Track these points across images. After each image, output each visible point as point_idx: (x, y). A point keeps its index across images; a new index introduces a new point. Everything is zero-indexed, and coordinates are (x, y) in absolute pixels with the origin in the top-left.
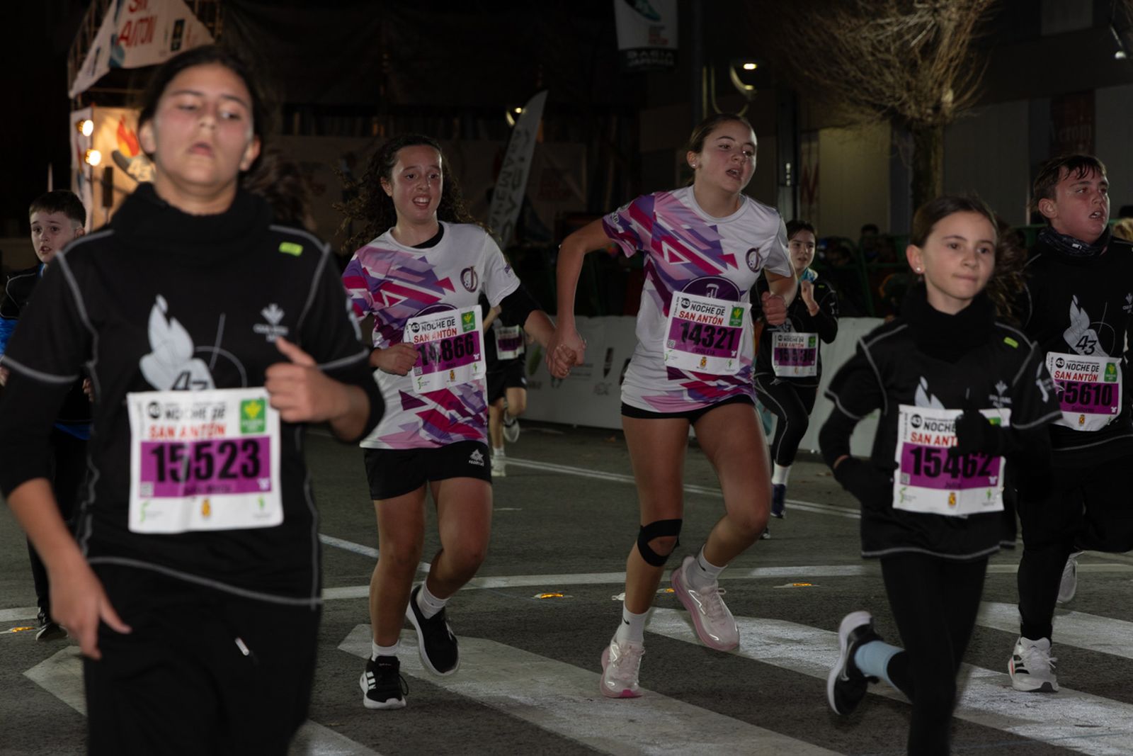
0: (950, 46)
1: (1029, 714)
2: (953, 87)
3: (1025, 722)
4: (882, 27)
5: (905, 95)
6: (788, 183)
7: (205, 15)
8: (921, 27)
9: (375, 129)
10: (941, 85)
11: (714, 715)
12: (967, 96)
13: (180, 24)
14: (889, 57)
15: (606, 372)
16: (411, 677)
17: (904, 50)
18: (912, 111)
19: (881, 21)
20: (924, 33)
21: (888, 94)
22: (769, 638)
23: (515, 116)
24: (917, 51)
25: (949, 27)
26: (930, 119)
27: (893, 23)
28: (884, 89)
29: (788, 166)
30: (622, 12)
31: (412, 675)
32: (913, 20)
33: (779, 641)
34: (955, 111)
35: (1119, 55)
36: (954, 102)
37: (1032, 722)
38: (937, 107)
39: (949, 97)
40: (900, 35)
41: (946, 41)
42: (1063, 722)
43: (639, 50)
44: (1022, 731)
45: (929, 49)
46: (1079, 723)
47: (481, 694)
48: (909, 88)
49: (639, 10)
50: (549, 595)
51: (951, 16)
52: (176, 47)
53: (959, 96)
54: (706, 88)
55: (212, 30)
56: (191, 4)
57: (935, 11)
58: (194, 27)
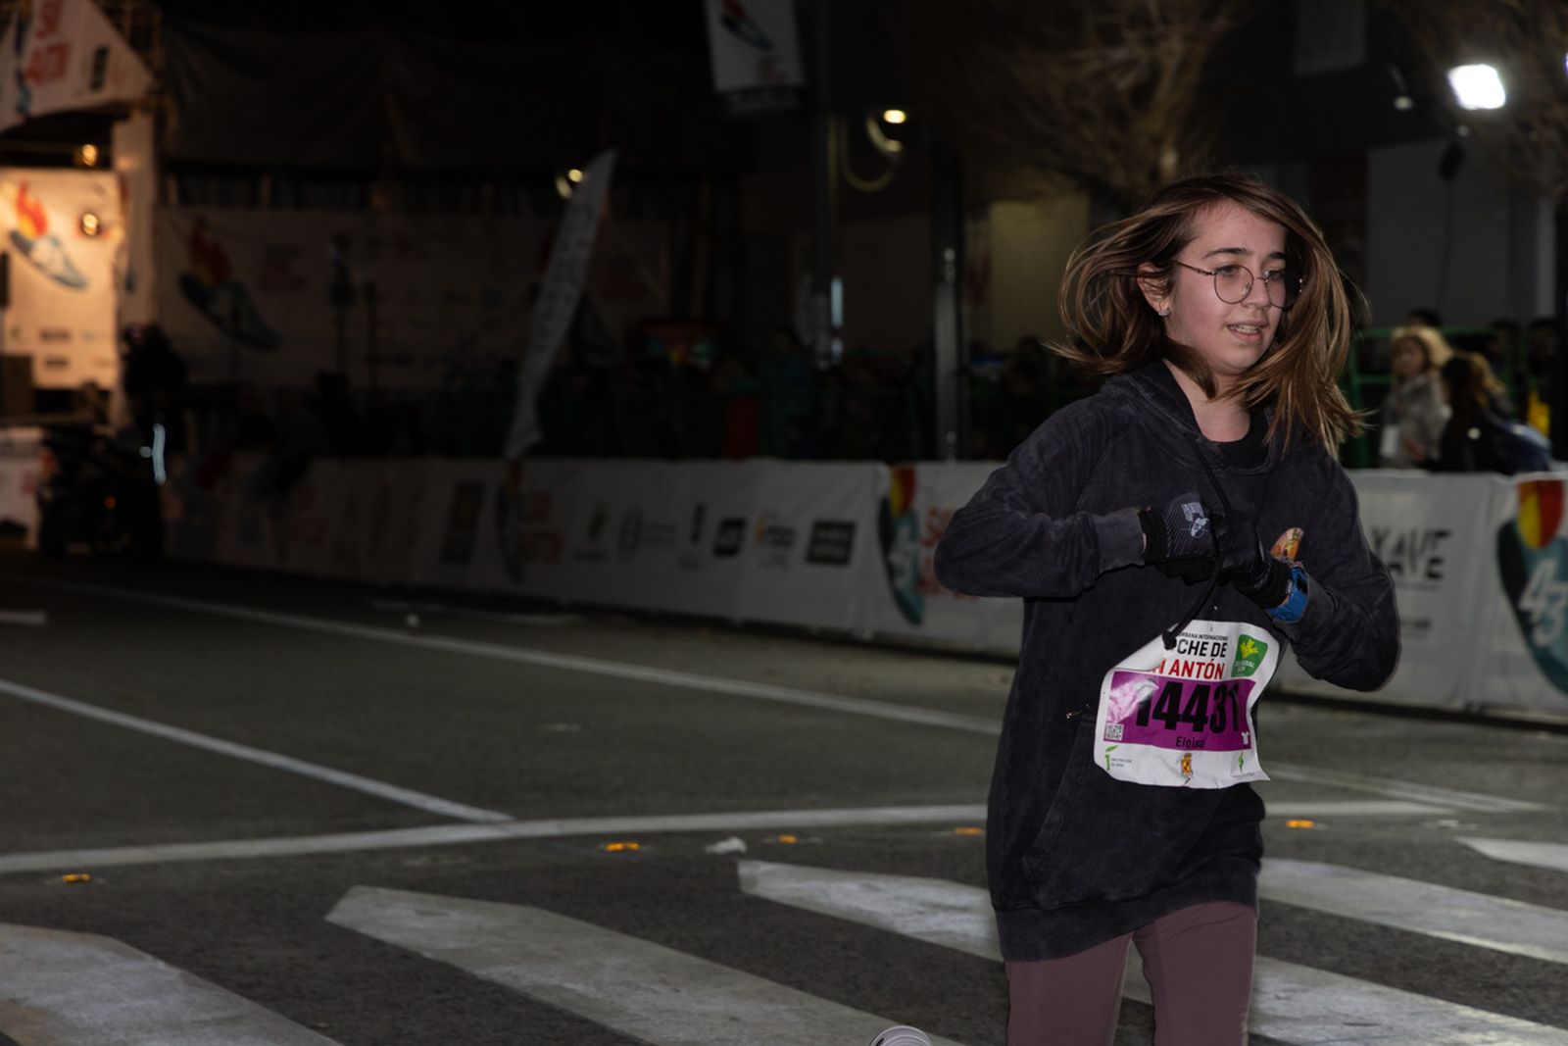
0: (1173, 87)
2: (1175, 145)
4: (1075, 63)
6: (950, 274)
7: (138, 41)
8: (1129, 64)
9: (378, 200)
10: (1157, 142)
12: (1195, 159)
13: (101, 54)
15: (696, 537)
16: (427, 960)
17: (1108, 96)
18: (1119, 178)
19: (1076, 55)
20: (1136, 71)
21: (1085, 155)
22: (923, 904)
23: (571, 183)
25: (1171, 64)
26: (1143, 191)
27: (1091, 60)
28: (1081, 149)
29: (949, 255)
30: (720, 37)
31: (428, 955)
32: (1119, 54)
33: (937, 907)
35: (1403, 103)
36: (1177, 166)
37: (1285, 1019)
38: (1153, 174)
39: (1169, 160)
41: (1165, 82)
42: (1328, 1018)
43: (744, 92)
44: (1271, 1032)
45: (1142, 94)
46: (1350, 1021)
47: (524, 982)
48: (1114, 147)
50: (619, 846)
51: (1173, 48)
52: (97, 85)
53: (1181, 160)
54: (834, 146)
55: (148, 63)
56: (118, 27)
57: (1150, 43)
58: (123, 58)
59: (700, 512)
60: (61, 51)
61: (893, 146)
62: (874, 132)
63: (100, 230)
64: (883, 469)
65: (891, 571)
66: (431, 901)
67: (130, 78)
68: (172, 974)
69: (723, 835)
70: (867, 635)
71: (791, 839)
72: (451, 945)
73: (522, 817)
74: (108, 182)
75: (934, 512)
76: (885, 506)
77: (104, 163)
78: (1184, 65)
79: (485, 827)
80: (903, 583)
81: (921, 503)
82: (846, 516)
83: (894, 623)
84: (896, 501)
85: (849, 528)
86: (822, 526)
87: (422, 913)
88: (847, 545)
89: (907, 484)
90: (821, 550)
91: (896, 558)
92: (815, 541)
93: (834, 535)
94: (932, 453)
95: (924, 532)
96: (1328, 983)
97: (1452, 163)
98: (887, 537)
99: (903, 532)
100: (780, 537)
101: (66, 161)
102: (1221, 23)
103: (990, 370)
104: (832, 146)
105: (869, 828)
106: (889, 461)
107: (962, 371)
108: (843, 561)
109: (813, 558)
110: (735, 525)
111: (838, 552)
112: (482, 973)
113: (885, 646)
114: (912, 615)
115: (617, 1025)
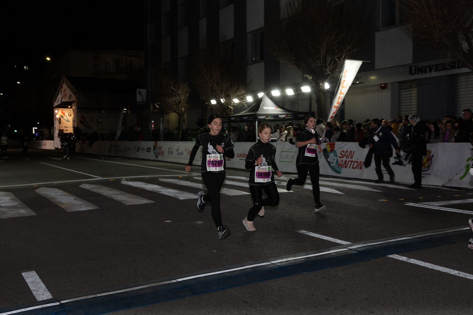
0: (183, 101)
1: (163, 191)
2: (184, 108)
3: (163, 192)
4: (172, 99)
5: (176, 109)
6: (162, 121)
7: (75, 94)
9: (103, 112)
10: (182, 107)
11: (124, 192)
12: (185, 109)
13: (71, 95)
14: (173, 103)
15: (135, 149)
16: (87, 190)
17: (176, 103)
18: (178, 111)
19: (172, 98)
20: (178, 100)
21: (174, 109)
22: (137, 184)
23: (125, 111)
24: (178, 103)
25: (182, 99)
26: (180, 112)
27: (174, 99)
28: (173, 108)
29: (162, 119)
30: (138, 95)
32: (176, 98)
34: (184, 111)
35: (206, 103)
36: (184, 110)
38: (181, 110)
39: (183, 109)
40: (174, 100)
41: (182, 101)
42: (165, 192)
44: (161, 193)
45: (180, 102)
48: (177, 108)
49: (140, 95)
50: (112, 180)
51: (183, 98)
52: (70, 99)
53: (184, 109)
54: (152, 107)
55: (75, 96)
56: (72, 92)
57: (180, 97)
58: (73, 96)
59: (135, 147)
60: (65, 95)
61: (158, 107)
62: (156, 105)
63: (71, 115)
64: (153, 142)
65: (155, 153)
66: (89, 185)
67: (74, 98)
68: (62, 191)
69: (123, 179)
70: (152, 160)
71: (129, 179)
72: (90, 188)
73: (104, 177)
74: (71, 110)
75: (159, 147)
76: (154, 146)
77: (71, 108)
78: (184, 100)
79: (99, 178)
80: (156, 154)
81: (158, 146)
82: (150, 147)
83: (155, 159)
84: (155, 145)
85: (150, 148)
86: (148, 148)
87: (89, 186)
88: (150, 150)
89: (156, 143)
90: (148, 151)
91: (155, 151)
92: (147, 150)
93: (149, 149)
94: (160, 140)
95: (158, 149)
96: (168, 189)
97: (211, 110)
98: (154, 149)
99: (156, 149)
100: (143, 149)
101: (67, 107)
102: (187, 95)
103: (166, 131)
104: (151, 107)
105: (137, 178)
106: (154, 141)
107: (163, 131)
108: (150, 152)
109: (147, 152)
110: (139, 148)
111: (149, 151)
112: (91, 190)
113: (154, 161)
114: (157, 157)
115: (102, 194)
